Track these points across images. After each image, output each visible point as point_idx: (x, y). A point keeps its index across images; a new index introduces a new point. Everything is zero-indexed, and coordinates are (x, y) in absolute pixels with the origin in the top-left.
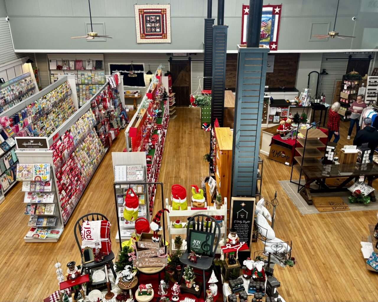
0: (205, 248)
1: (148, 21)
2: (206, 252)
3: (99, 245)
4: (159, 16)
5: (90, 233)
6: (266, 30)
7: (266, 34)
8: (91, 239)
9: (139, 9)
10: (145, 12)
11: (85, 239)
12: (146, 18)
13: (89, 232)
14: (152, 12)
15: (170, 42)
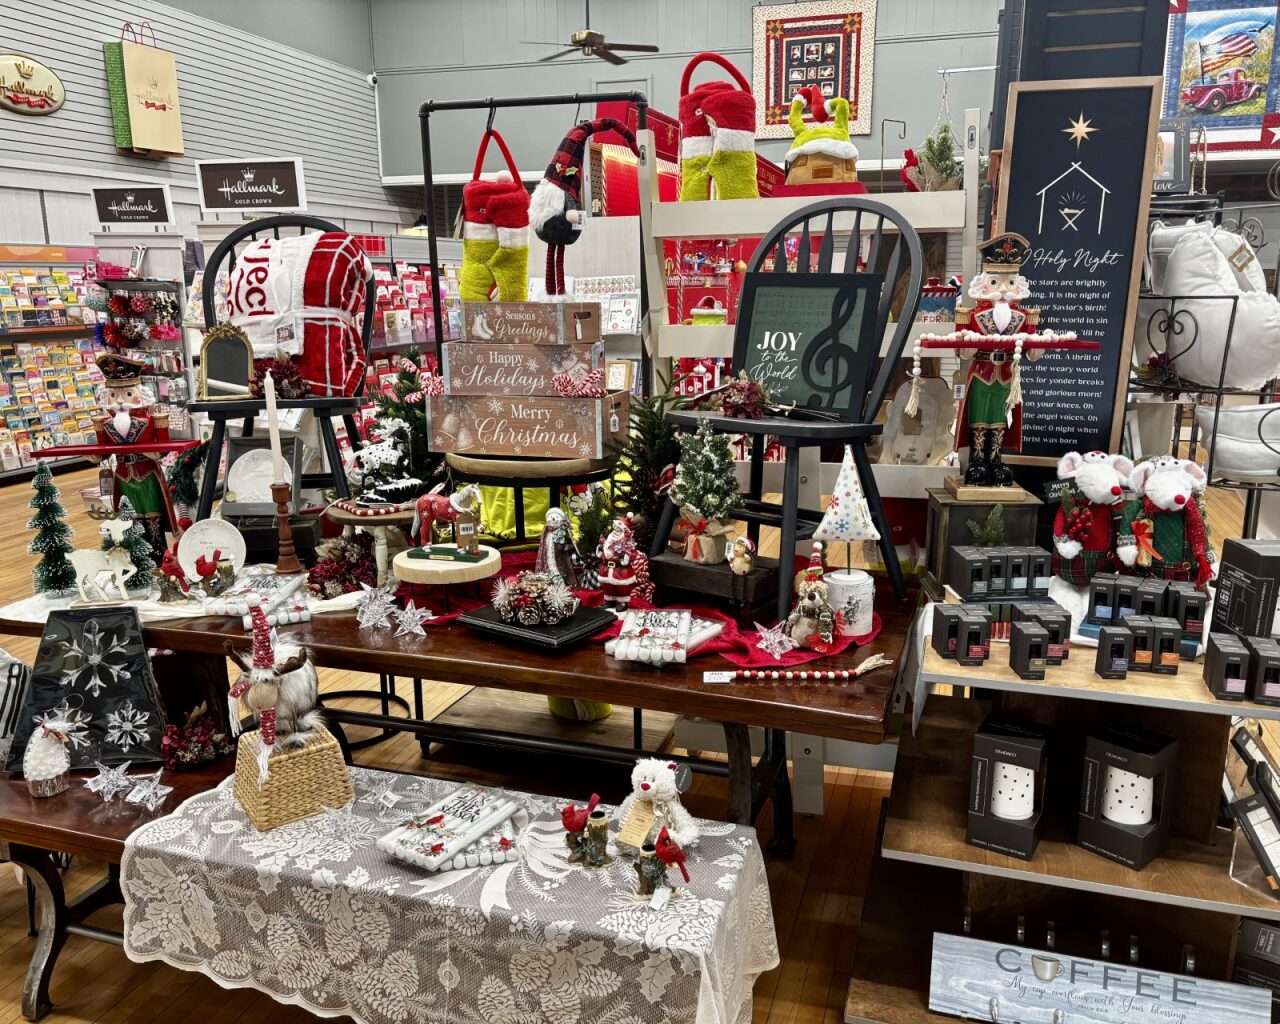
0: (822, 371)
1: (796, 60)
2: (826, 397)
3: (291, 336)
4: (835, 41)
5: (261, 281)
6: (1250, 68)
7: (1250, 85)
8: (265, 312)
9: (768, 22)
10: (789, 30)
11: (241, 310)
12: (789, 50)
13: (261, 275)
14: (811, 27)
15: (868, 131)
